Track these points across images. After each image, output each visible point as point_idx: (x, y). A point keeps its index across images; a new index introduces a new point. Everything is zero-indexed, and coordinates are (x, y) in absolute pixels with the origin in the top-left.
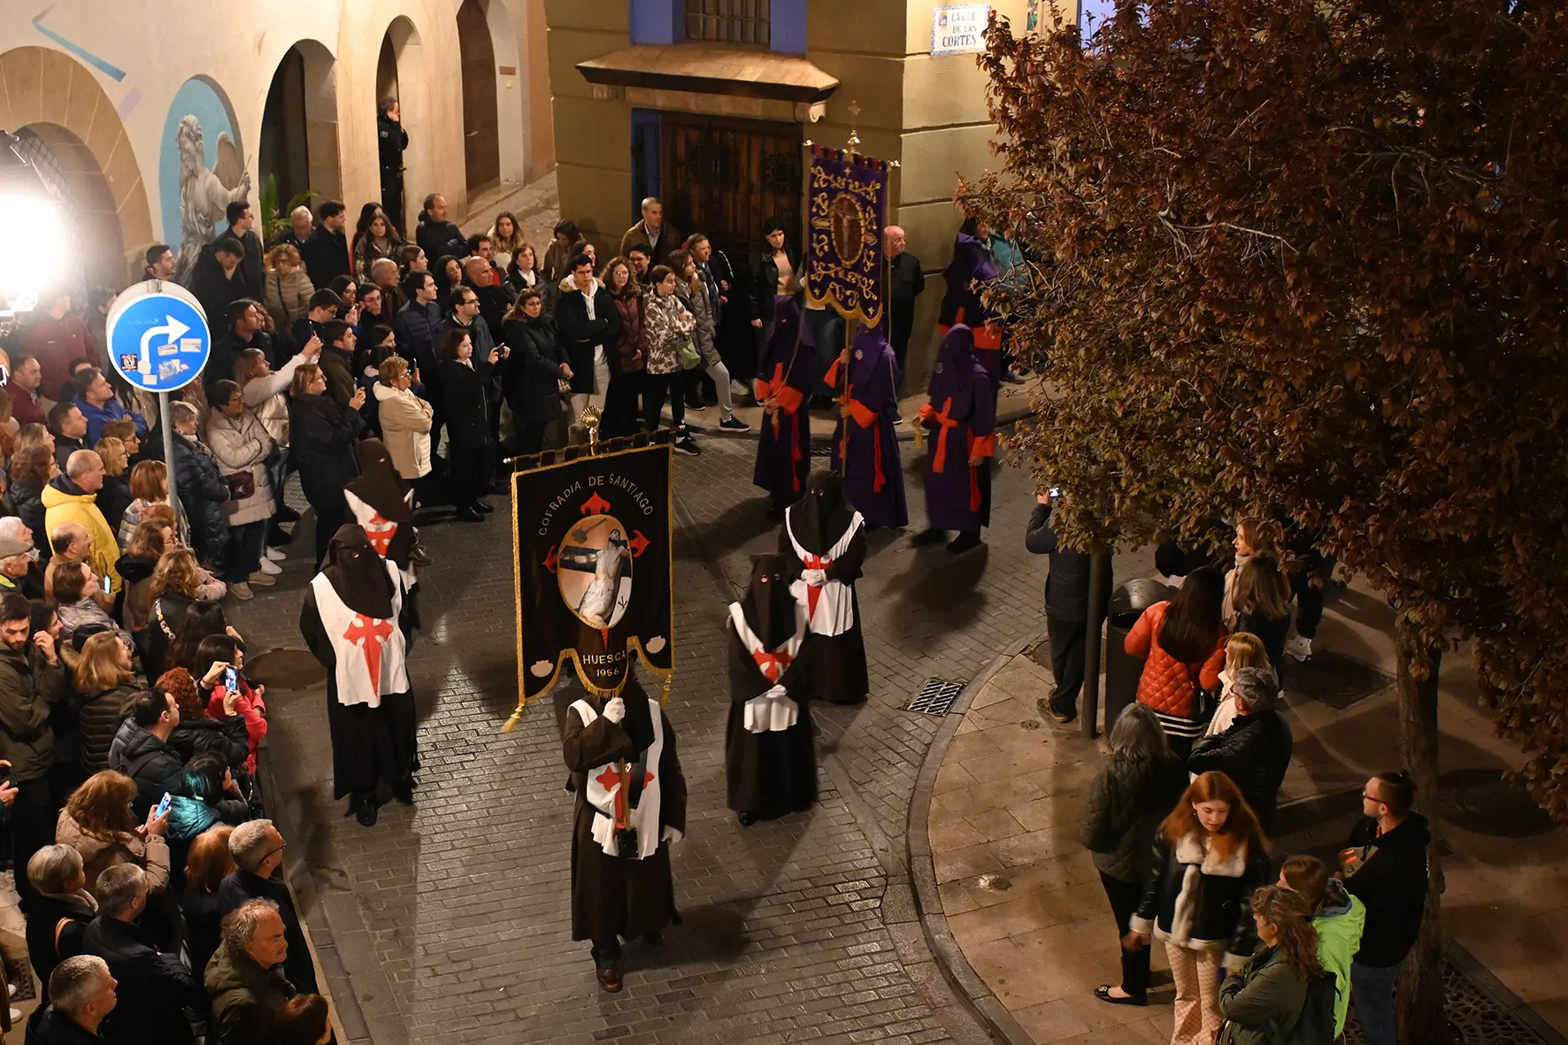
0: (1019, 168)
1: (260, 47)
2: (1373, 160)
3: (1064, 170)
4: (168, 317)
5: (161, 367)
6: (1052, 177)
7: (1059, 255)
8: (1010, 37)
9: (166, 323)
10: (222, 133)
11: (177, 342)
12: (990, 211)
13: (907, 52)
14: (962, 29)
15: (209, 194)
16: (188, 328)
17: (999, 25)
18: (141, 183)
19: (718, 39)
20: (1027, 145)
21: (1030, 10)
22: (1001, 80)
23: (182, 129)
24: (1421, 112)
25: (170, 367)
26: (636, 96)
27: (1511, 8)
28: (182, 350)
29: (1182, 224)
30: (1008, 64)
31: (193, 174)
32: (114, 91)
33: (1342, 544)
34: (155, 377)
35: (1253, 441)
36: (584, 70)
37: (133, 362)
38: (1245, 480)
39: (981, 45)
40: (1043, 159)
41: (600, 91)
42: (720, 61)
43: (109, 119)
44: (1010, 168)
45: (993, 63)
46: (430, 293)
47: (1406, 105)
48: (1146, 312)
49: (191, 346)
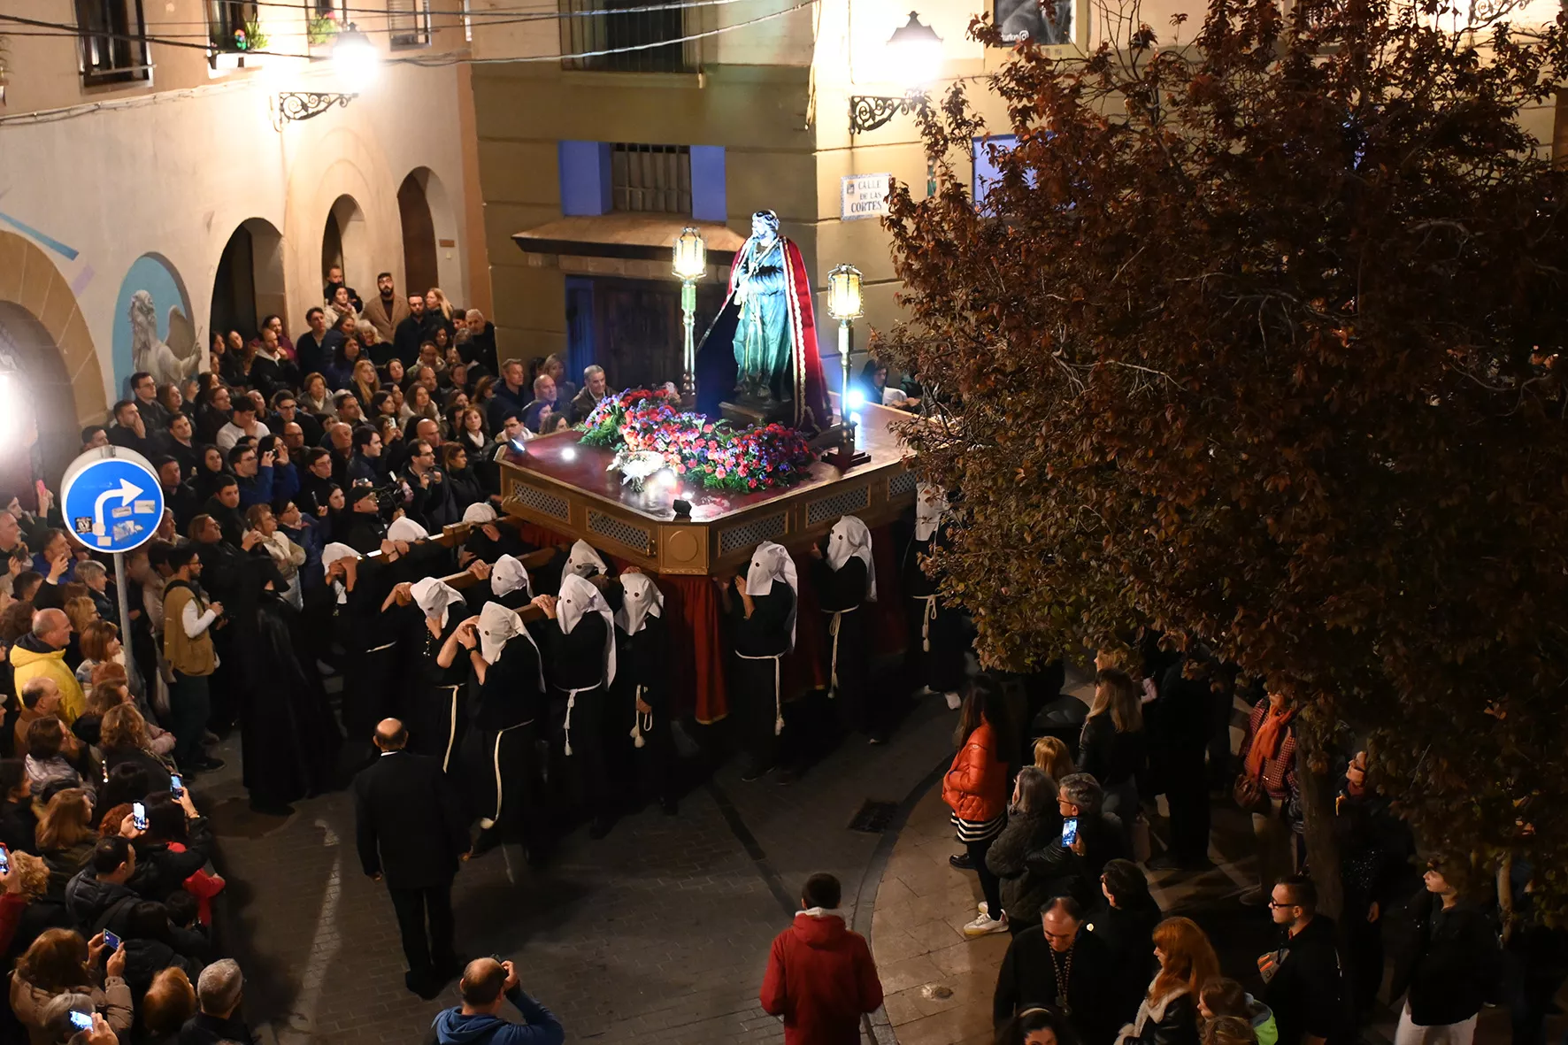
0: (925, 317)
1: (209, 225)
2: (1242, 302)
3: (966, 319)
4: (122, 481)
5: (115, 529)
6: (956, 325)
7: (965, 397)
8: (910, 201)
9: (120, 487)
10: (172, 308)
11: (132, 504)
12: (902, 357)
13: (819, 218)
14: (868, 196)
15: (162, 363)
16: (141, 491)
17: (898, 191)
18: (94, 356)
19: (644, 210)
20: (932, 297)
21: (929, 177)
22: (904, 239)
23: (134, 303)
24: (1285, 259)
25: (124, 528)
26: (569, 263)
27: (1355, 165)
28: (137, 511)
29: (1074, 362)
30: (909, 224)
31: (146, 346)
32: (68, 271)
33: (1241, 649)
34: (109, 539)
35: (1152, 560)
36: (519, 240)
37: (87, 525)
38: (1147, 595)
39: (885, 210)
40: (947, 309)
41: (535, 260)
42: (647, 229)
43: (62, 294)
44: (917, 319)
45: (894, 223)
46: (375, 450)
47: (1270, 254)
48: (1046, 446)
49: (144, 508)
